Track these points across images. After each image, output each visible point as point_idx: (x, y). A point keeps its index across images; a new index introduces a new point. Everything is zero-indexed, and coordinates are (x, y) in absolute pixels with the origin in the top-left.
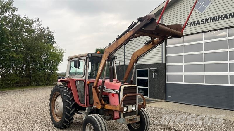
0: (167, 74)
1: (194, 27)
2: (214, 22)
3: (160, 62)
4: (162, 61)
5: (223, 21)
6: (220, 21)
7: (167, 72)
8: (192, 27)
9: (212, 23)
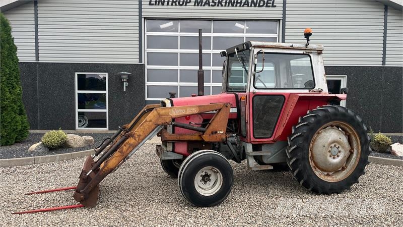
0: (147, 83)
1: (199, 7)
2: (230, 8)
3: (136, 62)
4: (141, 60)
5: (241, 8)
6: (238, 8)
7: (148, 81)
8: (196, 7)
9: (226, 8)
